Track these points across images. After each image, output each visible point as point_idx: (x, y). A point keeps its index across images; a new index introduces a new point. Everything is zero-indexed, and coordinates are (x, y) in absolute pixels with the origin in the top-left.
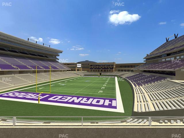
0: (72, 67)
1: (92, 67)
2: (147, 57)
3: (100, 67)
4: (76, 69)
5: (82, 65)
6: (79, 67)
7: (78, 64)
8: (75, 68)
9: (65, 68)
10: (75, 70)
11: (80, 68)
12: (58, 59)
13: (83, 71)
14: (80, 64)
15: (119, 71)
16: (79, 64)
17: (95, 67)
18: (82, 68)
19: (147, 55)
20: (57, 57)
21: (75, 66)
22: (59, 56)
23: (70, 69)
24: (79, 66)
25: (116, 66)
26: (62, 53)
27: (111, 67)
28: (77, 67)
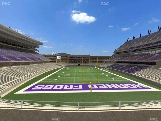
0: (53, 58)
1: (71, 59)
2: (116, 52)
3: (78, 59)
5: (62, 56)
7: (58, 56)
9: (47, 59)
10: (55, 62)
11: (60, 59)
12: (38, 51)
13: (62, 62)
14: (60, 56)
15: (93, 62)
17: (73, 59)
18: (61, 60)
19: (115, 50)
20: (37, 49)
21: (55, 57)
22: (39, 47)
23: (52, 61)
24: (59, 57)
25: (90, 58)
27: (87, 59)
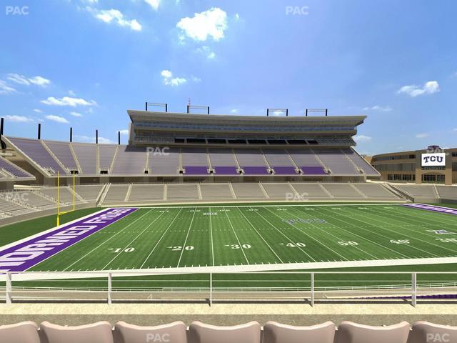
4: (419, 173)
6: (436, 163)
7: (424, 155)
13: (455, 181)
16: (430, 155)
18: (448, 170)
28: (424, 164)
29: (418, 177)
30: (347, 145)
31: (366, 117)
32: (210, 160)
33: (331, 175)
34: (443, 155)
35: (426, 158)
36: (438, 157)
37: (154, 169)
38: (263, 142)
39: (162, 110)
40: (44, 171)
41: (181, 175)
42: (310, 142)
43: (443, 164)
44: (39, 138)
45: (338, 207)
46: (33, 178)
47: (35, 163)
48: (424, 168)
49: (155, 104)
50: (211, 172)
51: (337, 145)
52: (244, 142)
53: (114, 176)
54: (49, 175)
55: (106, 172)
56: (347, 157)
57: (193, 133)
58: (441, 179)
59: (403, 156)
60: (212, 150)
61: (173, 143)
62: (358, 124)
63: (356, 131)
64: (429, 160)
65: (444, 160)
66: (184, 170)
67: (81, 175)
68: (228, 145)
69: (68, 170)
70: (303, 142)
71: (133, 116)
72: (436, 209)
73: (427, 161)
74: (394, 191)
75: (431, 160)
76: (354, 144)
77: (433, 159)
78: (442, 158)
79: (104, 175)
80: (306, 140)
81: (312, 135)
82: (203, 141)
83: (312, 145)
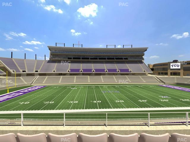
4: (169, 72)
6: (176, 68)
7: (171, 64)
8: (167, 70)
10: (166, 74)
11: (178, 69)
16: (174, 64)
18: (182, 70)
26: (146, 50)
28: (171, 68)
29: (169, 73)
30: (141, 60)
31: (148, 48)
32: (82, 66)
33: (131, 72)
34: (179, 64)
35: (172, 65)
36: (177, 65)
37: (57, 70)
38: (105, 59)
39: (63, 46)
40: (11, 71)
41: (68, 72)
42: (125, 59)
43: (179, 68)
44: (12, 58)
45: (130, 86)
46: (5, 73)
47: (8, 68)
48: (172, 69)
49: (59, 44)
50: (81, 71)
51: (136, 60)
52: (97, 59)
53: (40, 73)
54: (13, 72)
55: (37, 71)
56: (140, 65)
57: (75, 55)
58: (179, 74)
59: (165, 64)
60: (83, 62)
61: (67, 59)
62: (145, 51)
63: (144, 54)
64: (173, 66)
65: (180, 66)
66: (70, 71)
67: (27, 72)
68: (90, 60)
69: (21, 71)
70: (122, 59)
71: (50, 48)
72: (172, 87)
73: (173, 67)
74: (158, 79)
75: (174, 66)
76: (143, 59)
77: (175, 66)
78: (179, 65)
79: (36, 73)
80: (123, 58)
81: (126, 56)
82: (80, 58)
83: (125, 60)
